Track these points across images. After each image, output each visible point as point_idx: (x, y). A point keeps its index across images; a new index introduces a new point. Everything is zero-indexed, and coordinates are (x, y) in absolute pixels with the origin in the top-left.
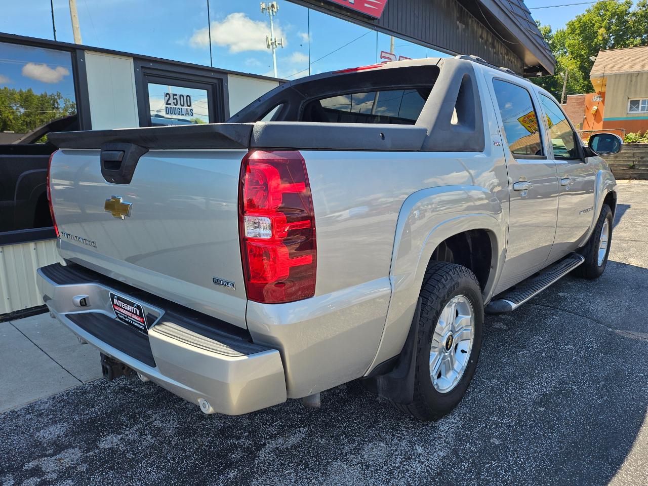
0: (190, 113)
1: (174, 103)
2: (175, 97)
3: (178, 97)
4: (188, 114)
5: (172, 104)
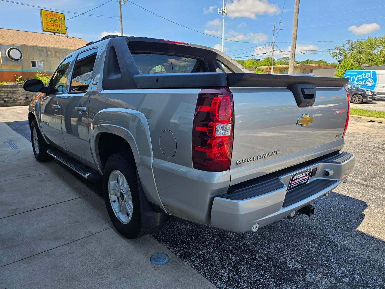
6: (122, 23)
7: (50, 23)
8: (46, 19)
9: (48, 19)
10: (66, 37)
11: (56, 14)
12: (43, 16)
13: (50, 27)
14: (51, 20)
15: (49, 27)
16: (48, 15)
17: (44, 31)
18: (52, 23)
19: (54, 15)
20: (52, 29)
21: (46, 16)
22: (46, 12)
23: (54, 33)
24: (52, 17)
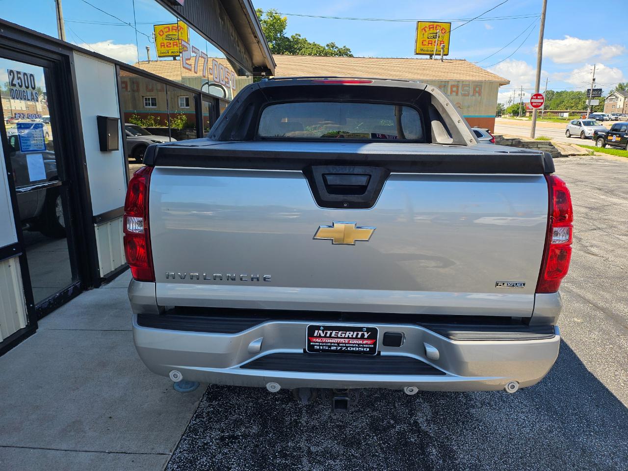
0: (35, 97)
1: (19, 83)
2: (19, 76)
3: (21, 76)
4: (34, 99)
5: (17, 85)
6: (543, 25)
7: (427, 40)
8: (423, 35)
9: (426, 35)
10: (441, 61)
11: (438, 26)
12: (419, 31)
13: (426, 46)
14: (429, 35)
15: (425, 48)
16: (426, 29)
17: (417, 54)
18: (431, 39)
19: (435, 28)
20: (429, 49)
21: (423, 31)
22: (424, 25)
23: (431, 55)
24: (432, 31)
